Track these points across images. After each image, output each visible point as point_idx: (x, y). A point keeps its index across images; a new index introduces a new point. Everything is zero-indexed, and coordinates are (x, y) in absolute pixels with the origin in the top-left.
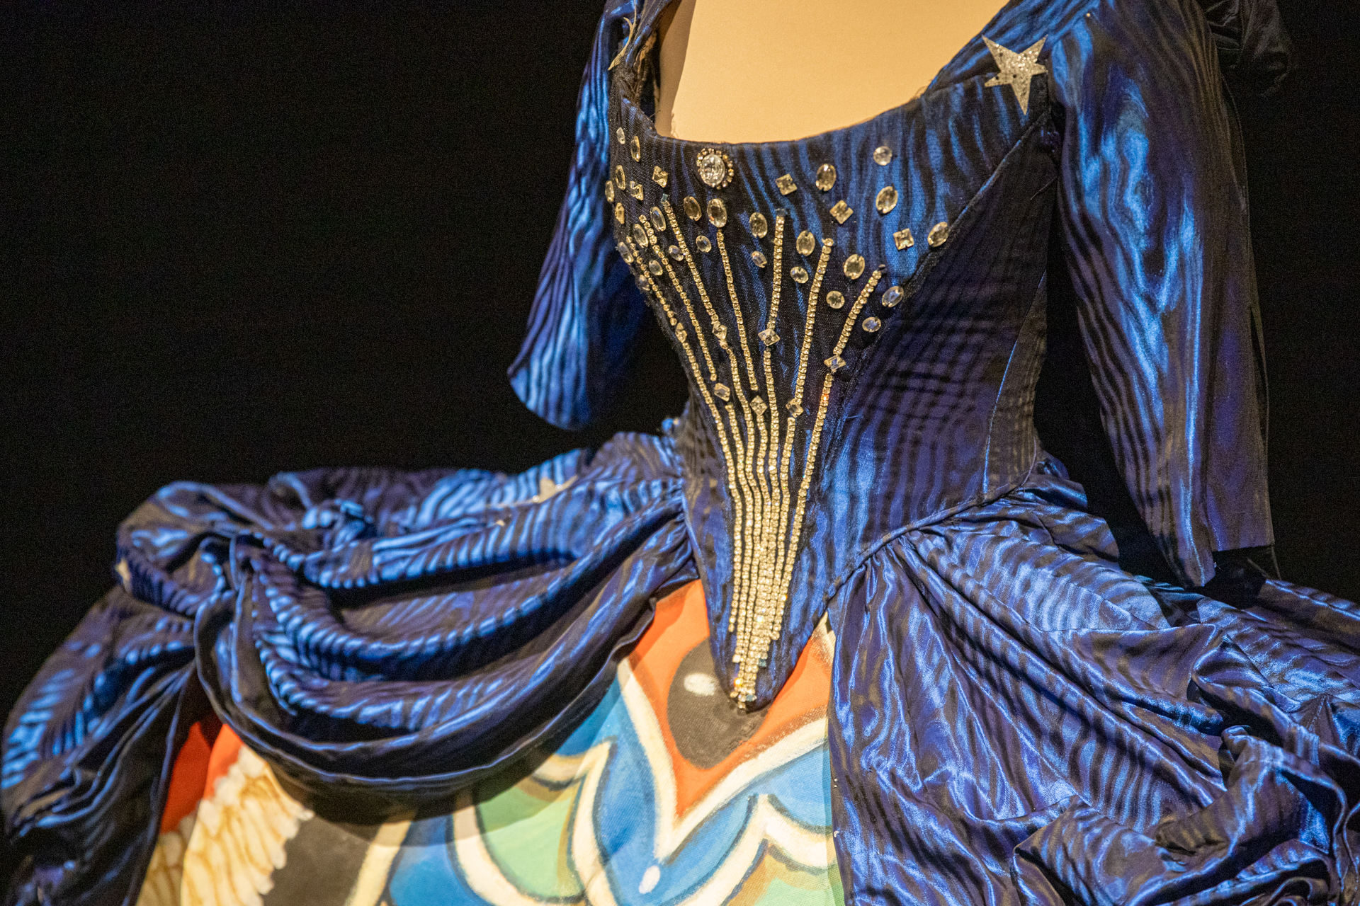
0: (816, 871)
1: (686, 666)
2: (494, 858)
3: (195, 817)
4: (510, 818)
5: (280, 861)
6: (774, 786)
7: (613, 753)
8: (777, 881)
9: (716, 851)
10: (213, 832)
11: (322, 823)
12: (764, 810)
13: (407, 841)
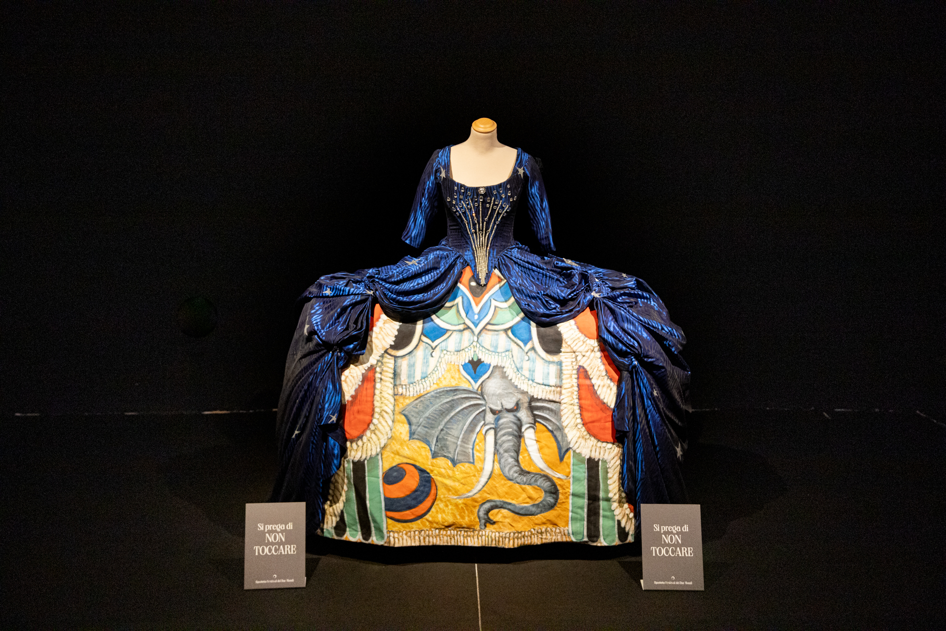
0: (506, 308)
1: (470, 281)
2: (444, 321)
3: (373, 331)
4: (444, 314)
5: (396, 333)
6: (493, 297)
7: (463, 298)
8: (499, 311)
9: (487, 309)
10: (378, 332)
11: (404, 324)
12: (493, 301)
13: (424, 323)
